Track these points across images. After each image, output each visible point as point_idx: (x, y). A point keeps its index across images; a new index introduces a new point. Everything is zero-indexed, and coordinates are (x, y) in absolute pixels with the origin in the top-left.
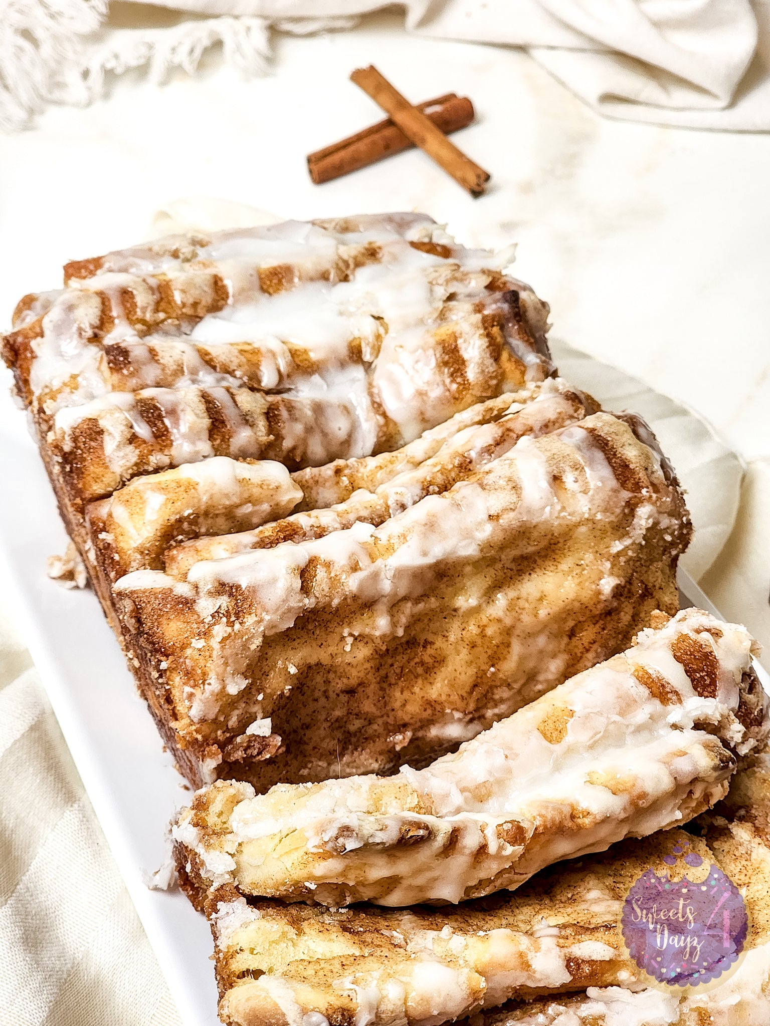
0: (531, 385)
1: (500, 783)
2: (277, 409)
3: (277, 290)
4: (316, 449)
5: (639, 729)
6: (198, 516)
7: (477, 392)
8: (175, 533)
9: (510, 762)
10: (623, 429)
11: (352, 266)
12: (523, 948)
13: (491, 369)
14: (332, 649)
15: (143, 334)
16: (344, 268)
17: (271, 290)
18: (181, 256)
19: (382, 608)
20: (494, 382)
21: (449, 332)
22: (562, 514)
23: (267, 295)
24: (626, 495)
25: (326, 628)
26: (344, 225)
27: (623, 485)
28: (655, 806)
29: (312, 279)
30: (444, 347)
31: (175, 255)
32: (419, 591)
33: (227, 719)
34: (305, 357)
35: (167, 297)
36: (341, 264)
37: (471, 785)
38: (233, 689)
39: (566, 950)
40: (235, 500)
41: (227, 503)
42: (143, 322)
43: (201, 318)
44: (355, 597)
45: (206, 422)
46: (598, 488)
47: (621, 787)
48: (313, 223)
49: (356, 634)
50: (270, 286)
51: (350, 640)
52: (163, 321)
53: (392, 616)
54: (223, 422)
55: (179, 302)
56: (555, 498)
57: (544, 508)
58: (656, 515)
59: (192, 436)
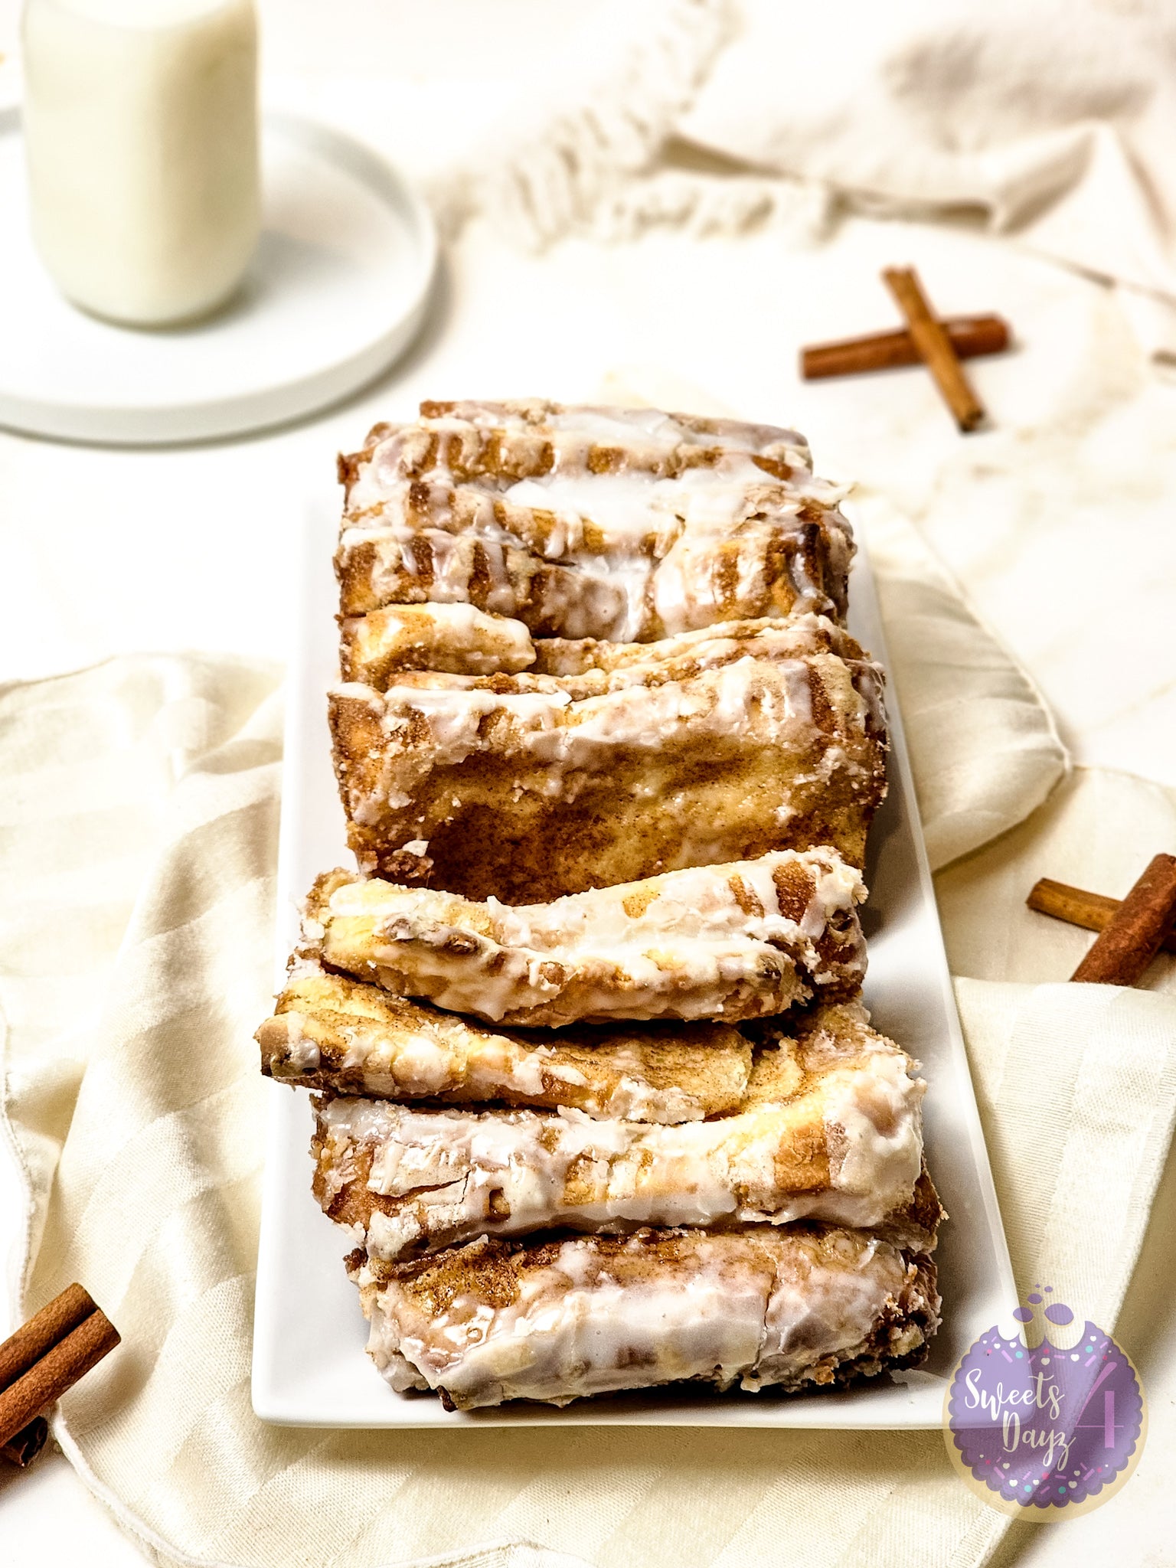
0: (792, 615)
1: (571, 935)
2: (547, 577)
3: (602, 471)
4: (576, 623)
5: (715, 928)
6: (429, 650)
7: (741, 609)
8: (405, 660)
9: (585, 920)
10: (842, 673)
11: (683, 465)
12: (510, 1054)
13: (759, 591)
14: (502, 796)
15: (458, 482)
16: (674, 465)
17: (597, 470)
18: (529, 418)
19: (556, 771)
20: (758, 604)
21: (734, 548)
22: (750, 733)
23: (590, 473)
24: (818, 733)
25: (498, 775)
26: (703, 426)
27: (818, 723)
28: (696, 992)
29: (639, 468)
30: (724, 561)
31: (524, 415)
32: (595, 766)
33: (388, 829)
34: (597, 538)
35: (493, 453)
36: (673, 461)
37: (544, 930)
38: (394, 804)
39: (545, 1067)
40: (466, 645)
41: (458, 645)
42: (463, 469)
43: (520, 479)
44: (530, 754)
45: (469, 570)
46: (791, 718)
47: (669, 966)
48: (672, 417)
49: (526, 788)
50: (597, 465)
51: (519, 793)
52: (482, 473)
53: (565, 782)
54: (487, 575)
55: (502, 460)
56: (746, 717)
57: (733, 723)
58: (845, 761)
59: (453, 580)
